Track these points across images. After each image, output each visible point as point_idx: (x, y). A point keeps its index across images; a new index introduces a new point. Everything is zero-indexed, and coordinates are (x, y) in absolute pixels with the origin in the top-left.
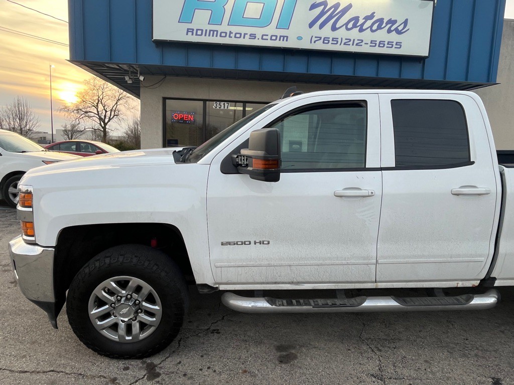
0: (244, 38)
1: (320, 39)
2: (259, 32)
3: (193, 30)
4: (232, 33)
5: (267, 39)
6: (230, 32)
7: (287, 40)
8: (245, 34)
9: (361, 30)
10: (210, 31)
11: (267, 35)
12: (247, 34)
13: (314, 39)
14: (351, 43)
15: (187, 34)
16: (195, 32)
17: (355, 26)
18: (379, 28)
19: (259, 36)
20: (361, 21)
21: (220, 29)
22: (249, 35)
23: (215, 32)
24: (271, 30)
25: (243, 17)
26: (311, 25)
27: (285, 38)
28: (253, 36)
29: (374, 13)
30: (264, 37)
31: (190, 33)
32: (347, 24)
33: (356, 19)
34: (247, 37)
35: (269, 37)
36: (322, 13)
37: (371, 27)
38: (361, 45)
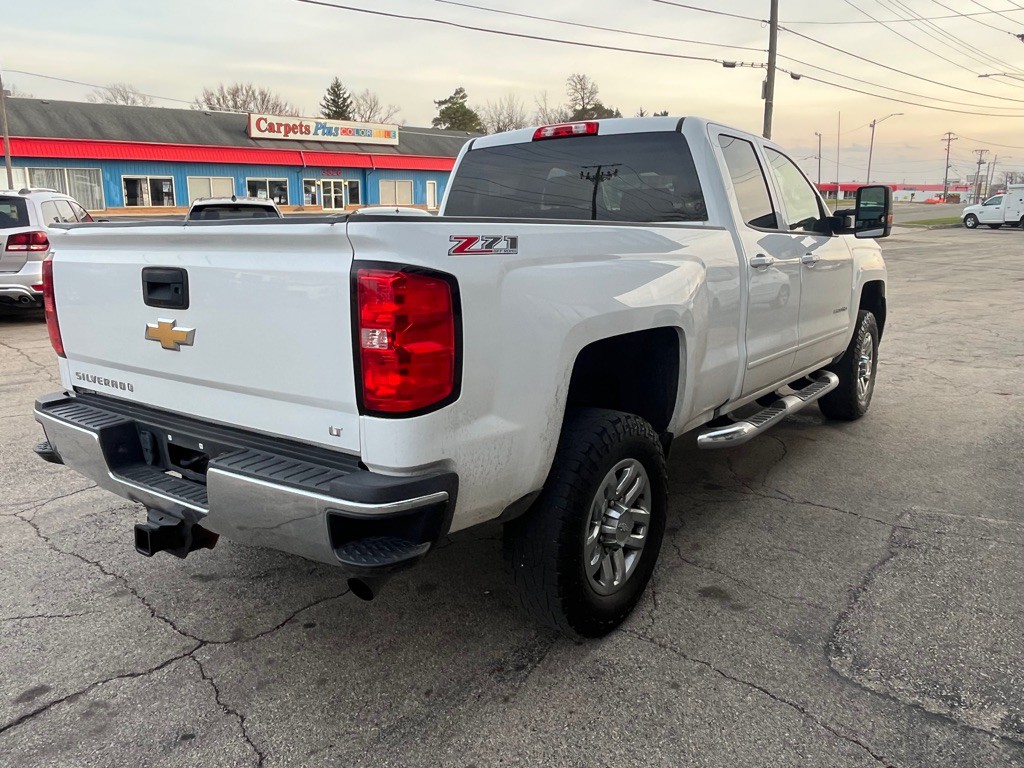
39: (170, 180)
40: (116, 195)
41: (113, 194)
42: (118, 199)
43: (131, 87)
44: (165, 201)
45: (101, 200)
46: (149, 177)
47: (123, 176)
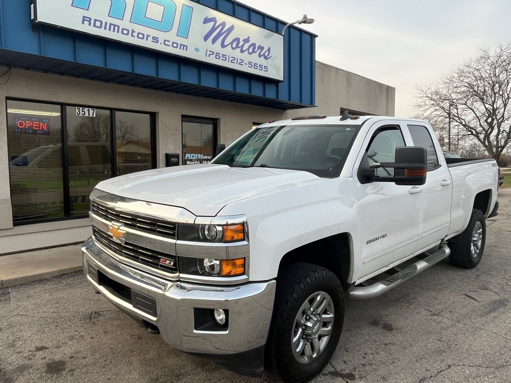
0: (147, 39)
1: (213, 54)
2: (162, 36)
3: (90, 19)
4: (135, 32)
5: (169, 46)
6: (133, 30)
7: (186, 50)
8: (148, 36)
9: (242, 51)
10: (111, 24)
11: (169, 41)
12: (150, 36)
13: (209, 53)
14: (235, 61)
15: (83, 23)
16: (92, 22)
17: (237, 46)
18: (253, 52)
19: (161, 40)
20: (241, 43)
21: (123, 24)
22: (151, 37)
23: (116, 28)
24: (172, 36)
25: (145, 17)
26: (206, 38)
27: (184, 47)
28: (156, 40)
29: (249, 37)
30: (166, 43)
31: (86, 23)
32: (232, 43)
33: (237, 40)
34: (150, 39)
35: (170, 44)
36: (213, 29)
37: (248, 49)
38: (242, 65)
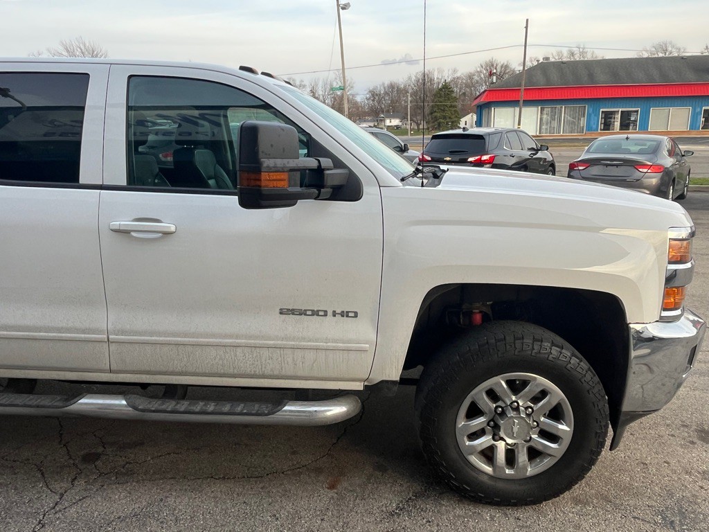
39: (637, 111)
40: (594, 124)
41: (592, 123)
42: (594, 127)
43: (671, 43)
44: (631, 127)
45: (583, 127)
46: (620, 110)
47: (601, 110)
